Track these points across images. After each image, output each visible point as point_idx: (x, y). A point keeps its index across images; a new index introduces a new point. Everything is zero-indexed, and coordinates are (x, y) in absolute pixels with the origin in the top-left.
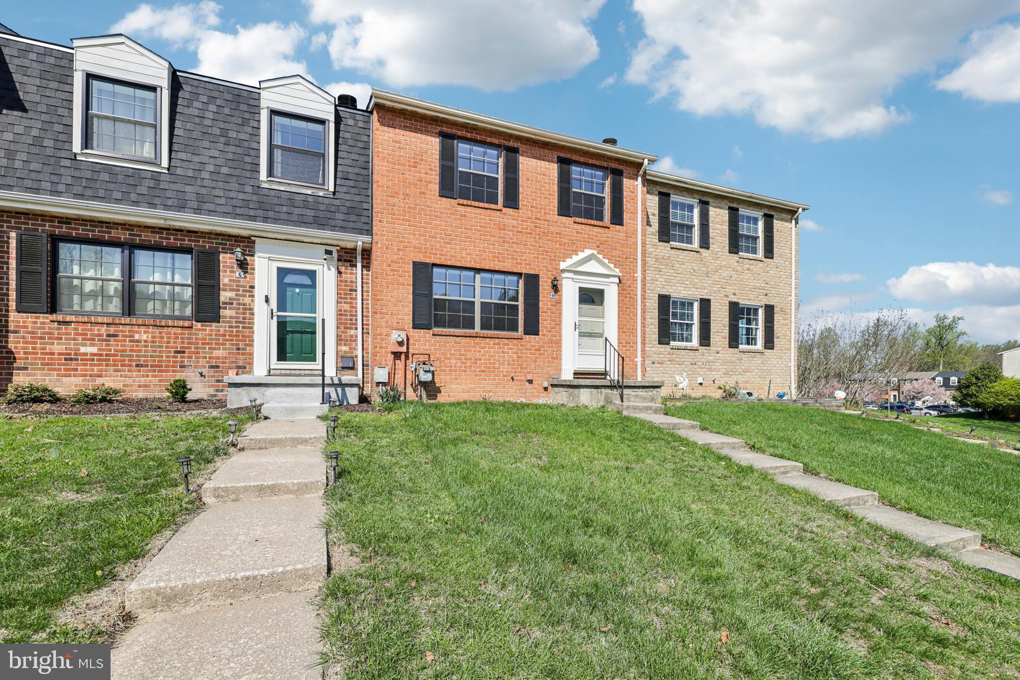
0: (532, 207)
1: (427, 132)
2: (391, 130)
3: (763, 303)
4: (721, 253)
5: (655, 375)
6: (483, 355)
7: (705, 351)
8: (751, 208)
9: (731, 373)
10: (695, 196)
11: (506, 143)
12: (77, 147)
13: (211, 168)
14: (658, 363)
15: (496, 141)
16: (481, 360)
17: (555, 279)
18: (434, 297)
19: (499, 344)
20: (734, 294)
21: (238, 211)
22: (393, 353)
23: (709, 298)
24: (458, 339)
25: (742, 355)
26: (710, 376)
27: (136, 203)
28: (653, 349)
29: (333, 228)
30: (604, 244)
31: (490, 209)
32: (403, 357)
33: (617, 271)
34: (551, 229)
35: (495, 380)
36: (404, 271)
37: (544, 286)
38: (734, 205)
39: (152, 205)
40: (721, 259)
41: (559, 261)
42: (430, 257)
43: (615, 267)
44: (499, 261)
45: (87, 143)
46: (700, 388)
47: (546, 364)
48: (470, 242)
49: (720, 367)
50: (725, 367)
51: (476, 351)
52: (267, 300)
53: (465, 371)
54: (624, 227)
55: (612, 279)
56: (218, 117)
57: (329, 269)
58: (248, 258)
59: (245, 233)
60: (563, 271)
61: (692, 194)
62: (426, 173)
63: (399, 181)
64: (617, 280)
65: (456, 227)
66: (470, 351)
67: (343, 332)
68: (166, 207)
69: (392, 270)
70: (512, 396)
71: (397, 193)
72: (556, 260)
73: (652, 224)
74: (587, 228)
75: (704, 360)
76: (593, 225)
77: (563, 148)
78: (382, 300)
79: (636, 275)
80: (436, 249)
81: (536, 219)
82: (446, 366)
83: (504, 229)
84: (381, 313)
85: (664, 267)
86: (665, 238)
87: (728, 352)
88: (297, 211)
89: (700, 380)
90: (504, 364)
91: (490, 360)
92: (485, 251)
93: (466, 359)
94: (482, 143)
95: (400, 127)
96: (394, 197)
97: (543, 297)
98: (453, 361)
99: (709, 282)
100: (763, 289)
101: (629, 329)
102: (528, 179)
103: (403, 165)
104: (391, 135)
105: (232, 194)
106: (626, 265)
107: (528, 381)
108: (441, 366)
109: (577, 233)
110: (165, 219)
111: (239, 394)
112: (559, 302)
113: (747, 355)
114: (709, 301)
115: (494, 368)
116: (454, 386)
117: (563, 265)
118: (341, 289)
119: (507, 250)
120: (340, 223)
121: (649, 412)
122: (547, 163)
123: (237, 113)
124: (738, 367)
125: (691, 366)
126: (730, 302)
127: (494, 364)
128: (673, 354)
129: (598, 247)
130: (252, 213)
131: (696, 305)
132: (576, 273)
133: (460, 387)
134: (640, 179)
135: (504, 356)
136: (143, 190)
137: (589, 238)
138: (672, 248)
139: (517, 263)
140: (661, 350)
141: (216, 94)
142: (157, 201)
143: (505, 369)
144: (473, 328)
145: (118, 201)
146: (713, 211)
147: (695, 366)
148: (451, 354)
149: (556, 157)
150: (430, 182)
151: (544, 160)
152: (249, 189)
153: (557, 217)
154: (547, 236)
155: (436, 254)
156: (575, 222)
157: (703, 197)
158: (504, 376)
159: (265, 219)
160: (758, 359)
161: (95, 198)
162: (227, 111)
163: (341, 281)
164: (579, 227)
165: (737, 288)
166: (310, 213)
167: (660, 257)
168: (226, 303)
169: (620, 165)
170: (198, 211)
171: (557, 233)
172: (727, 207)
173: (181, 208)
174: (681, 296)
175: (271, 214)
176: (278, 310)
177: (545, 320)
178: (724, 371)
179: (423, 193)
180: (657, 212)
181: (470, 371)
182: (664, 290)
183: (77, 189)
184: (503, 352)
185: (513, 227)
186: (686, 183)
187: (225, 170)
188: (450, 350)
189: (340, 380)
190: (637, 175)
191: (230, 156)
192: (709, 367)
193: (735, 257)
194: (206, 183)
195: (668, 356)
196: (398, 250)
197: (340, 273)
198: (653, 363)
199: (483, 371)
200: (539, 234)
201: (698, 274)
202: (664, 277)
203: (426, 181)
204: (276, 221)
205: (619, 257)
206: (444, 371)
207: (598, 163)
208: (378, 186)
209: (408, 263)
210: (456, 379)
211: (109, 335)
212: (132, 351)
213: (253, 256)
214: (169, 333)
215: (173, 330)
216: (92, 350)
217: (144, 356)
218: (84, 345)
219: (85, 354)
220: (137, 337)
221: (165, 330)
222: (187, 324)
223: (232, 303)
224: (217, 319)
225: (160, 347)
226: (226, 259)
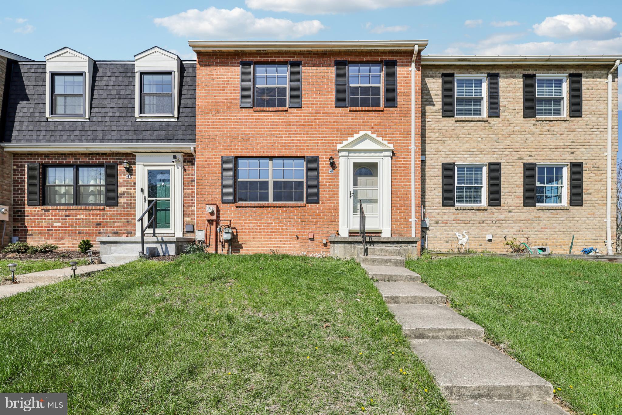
0: (313, 104)
1: (232, 64)
2: (207, 68)
3: (568, 162)
4: (514, 119)
5: (438, 233)
6: (274, 220)
7: (494, 211)
8: (553, 72)
9: (527, 230)
10: (483, 71)
11: (291, 59)
12: (47, 115)
13: (110, 114)
14: (442, 223)
15: (283, 60)
16: (272, 224)
17: (331, 158)
18: (239, 180)
19: (286, 211)
20: (530, 156)
21: (124, 138)
22: (208, 221)
23: (500, 162)
24: (255, 209)
25: (541, 213)
26: (501, 233)
27: (73, 141)
28: (436, 211)
29: (177, 140)
30: (378, 125)
31: (278, 111)
32: (214, 223)
33: (391, 147)
34: (329, 119)
35: (283, 238)
36: (216, 164)
37: (324, 164)
38: (531, 72)
39: (80, 140)
40: (514, 125)
41: (336, 143)
42: (234, 152)
43: (388, 143)
44: (285, 149)
45: (52, 111)
46: (489, 244)
47: (325, 226)
48: (263, 137)
49: (513, 224)
50: (519, 225)
51: (268, 217)
52: (142, 190)
53: (260, 232)
54: (399, 108)
55: (385, 153)
56: (116, 83)
57: (178, 168)
58: (133, 166)
59: (128, 151)
60: (339, 151)
61: (479, 70)
62: (231, 93)
63: (212, 102)
64: (390, 154)
65: (253, 128)
66: (264, 217)
67: (187, 209)
68: (87, 141)
69: (208, 164)
70: (297, 251)
71: (211, 110)
72: (334, 143)
73: (435, 103)
74: (362, 114)
75: (494, 219)
76: (368, 111)
77: (339, 53)
78: (202, 185)
79: (410, 148)
80: (238, 146)
81: (316, 113)
82: (246, 229)
83: (290, 125)
84: (201, 194)
85: (448, 139)
86: (449, 113)
87: (523, 211)
88: (156, 133)
89: (489, 237)
90: (290, 226)
91: (278, 223)
92: (275, 143)
93: (260, 223)
94: (273, 63)
95: (213, 65)
96: (209, 113)
97: (322, 173)
98: (251, 225)
99: (499, 147)
100: (568, 148)
101: (403, 194)
102: (309, 84)
103: (215, 90)
104: (207, 71)
105: (120, 128)
106: (400, 140)
107: (310, 239)
108: (242, 229)
109: (352, 119)
110: (87, 148)
111: (106, 248)
112: (337, 176)
113: (546, 213)
114: (499, 165)
115: (282, 229)
116: (252, 243)
117: (339, 146)
118: (186, 181)
119: (293, 140)
120: (180, 137)
121: (389, 264)
122: (326, 68)
123: (125, 79)
124: (536, 225)
125: (479, 225)
126: (524, 164)
127: (283, 226)
128: (458, 214)
129: (372, 128)
130: (131, 138)
131: (485, 170)
132: (350, 151)
133: (257, 243)
134: (413, 65)
135: (290, 221)
136: (77, 133)
137: (363, 122)
138: (456, 121)
139: (300, 149)
140: (445, 211)
141: (115, 70)
142: (83, 138)
143: (291, 230)
144: (268, 201)
145: (65, 141)
146: (503, 83)
147: (483, 225)
148: (249, 220)
149: (333, 62)
150: (234, 99)
151: (323, 66)
152: (129, 124)
153: (334, 109)
154: (326, 125)
155: (238, 149)
156: (350, 111)
157: (492, 70)
158: (290, 235)
159: (138, 140)
160: (562, 217)
161: (55, 141)
162: (120, 79)
163: (186, 175)
164: (354, 114)
165: (534, 150)
166: (163, 133)
167: (444, 131)
168: (121, 194)
169: (394, 56)
170: (102, 140)
171: (334, 122)
172: (521, 75)
173: (94, 140)
174: (467, 162)
175: (141, 137)
176: (148, 197)
177: (325, 191)
178: (518, 228)
179: (229, 107)
180: (440, 92)
181: (264, 232)
182: (448, 159)
183: (47, 137)
184: (289, 218)
185: (297, 122)
186: (469, 61)
187: (117, 114)
188: (249, 217)
189: (162, 239)
190: (411, 62)
191: (121, 105)
192: (499, 225)
193: (532, 121)
194: (108, 124)
195: (453, 216)
196: (212, 150)
197: (185, 170)
198: (437, 223)
199: (274, 232)
200: (318, 125)
201: (486, 142)
202: (448, 147)
203: (231, 99)
204: (143, 140)
205: (393, 134)
206: (245, 232)
207: (372, 59)
208: (199, 108)
209: (218, 158)
210: (254, 238)
211: (66, 216)
212: (76, 224)
213: (135, 164)
214: (94, 214)
215: (95, 212)
216: (59, 224)
217: (82, 227)
218: (55, 222)
219: (56, 227)
220: (78, 216)
221: (91, 212)
222: (101, 208)
223: (124, 194)
224: (117, 204)
225: (89, 222)
226: (121, 168)
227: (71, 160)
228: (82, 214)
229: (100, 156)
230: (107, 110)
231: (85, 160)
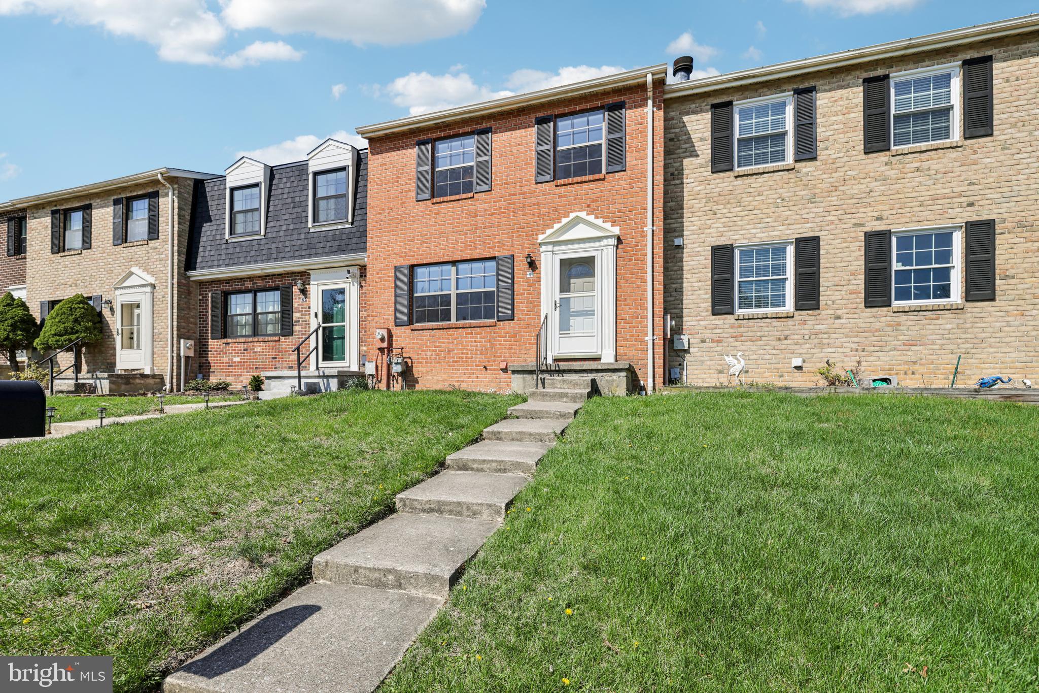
0: (506, 183)
1: (407, 147)
2: (380, 156)
3: (961, 221)
4: (845, 159)
6: (457, 346)
7: (807, 318)
8: (927, 63)
9: (872, 349)
10: (784, 87)
11: (478, 127)
12: (227, 237)
13: (284, 228)
14: (712, 341)
15: (468, 129)
16: (454, 350)
17: (529, 256)
18: (416, 295)
19: (472, 333)
20: (879, 218)
21: (297, 254)
22: (379, 349)
23: (817, 234)
24: (433, 332)
25: (903, 318)
26: (821, 355)
27: (249, 263)
28: (702, 323)
29: (350, 251)
30: (597, 201)
31: (462, 199)
32: (386, 352)
33: (616, 230)
34: (528, 201)
35: (468, 370)
36: (389, 277)
37: (521, 265)
38: (880, 72)
39: (256, 262)
40: (846, 168)
41: (537, 235)
42: (409, 260)
43: (612, 226)
44: (470, 249)
45: (232, 232)
46: (798, 373)
47: (523, 351)
48: (443, 237)
49: (845, 340)
50: (856, 339)
51: (449, 342)
52: (316, 315)
53: (439, 362)
54: (628, 172)
55: (605, 242)
56: (292, 190)
57: (353, 285)
58: (307, 286)
59: (302, 269)
60: (540, 244)
61: (778, 87)
62: (406, 184)
63: (385, 199)
64: (613, 241)
65: (431, 226)
66: (444, 343)
68: (262, 261)
69: (380, 278)
70: (485, 386)
71: (383, 209)
72: (534, 234)
73: (699, 153)
74: (573, 188)
75: (806, 332)
76: (581, 183)
77: (542, 106)
78: (373, 304)
79: (645, 229)
80: (414, 251)
81: (510, 195)
82: (422, 358)
83: (476, 216)
84: (372, 316)
85: (722, 207)
86: (722, 166)
87: (863, 315)
88: (329, 244)
89: (797, 362)
90: (476, 354)
91: (462, 350)
92: (457, 243)
93: (439, 351)
94: (457, 136)
95: (387, 151)
96: (380, 214)
97: (518, 278)
98: (429, 354)
99: (817, 210)
100: (960, 196)
101: (636, 300)
102: (501, 156)
103: (388, 183)
104: (380, 161)
105: (294, 243)
106: (630, 219)
107: (502, 369)
108: (418, 359)
109: (560, 197)
110: (262, 270)
111: (270, 384)
112: (538, 281)
113: (913, 317)
114: (816, 240)
115: (466, 358)
116: (430, 377)
117: (541, 238)
118: (363, 300)
119: (480, 236)
120: (354, 246)
121: (565, 399)
122: (523, 130)
123: (300, 183)
124: (889, 338)
125: (778, 342)
126: (866, 233)
127: (467, 354)
128: (740, 327)
129: (588, 206)
130: (303, 253)
131: (790, 251)
132: (555, 244)
133: (435, 377)
134: (650, 102)
135: (477, 346)
136: (253, 253)
137: (575, 199)
138: (736, 177)
139: (489, 248)
140: (717, 322)
141: (291, 174)
142: (259, 258)
143: (479, 358)
144: (449, 320)
145: (242, 263)
146: (823, 100)
147: (785, 342)
148: (427, 347)
149: (533, 120)
150: (410, 191)
151: (519, 129)
152: (303, 236)
153: (535, 186)
154: (523, 210)
155: (413, 256)
156: (557, 186)
157: (803, 83)
158: (477, 366)
159: (310, 256)
160: (948, 322)
161: (234, 264)
162: (295, 184)
163: (362, 293)
164: (562, 189)
165: (887, 207)
166: (337, 243)
167: (715, 194)
168: (296, 322)
169: (621, 95)
170: (276, 259)
171: (534, 205)
172: (861, 81)
173: (268, 260)
174: (756, 241)
175: (313, 251)
176: (324, 323)
177: (521, 303)
178: (854, 346)
179: (403, 203)
180: (708, 134)
181: (444, 362)
182: (722, 239)
183: (227, 262)
184: (475, 342)
185: (485, 210)
186: (754, 76)
187: (291, 227)
188: (427, 343)
189: (323, 373)
190: (646, 99)
191: (295, 216)
192: (816, 341)
193: (883, 157)
194: (282, 239)
195: (731, 330)
196: (384, 259)
197: (361, 287)
198: (703, 341)
199: (456, 362)
200: (513, 211)
201: (791, 203)
202: (722, 220)
203: (406, 191)
204: (316, 255)
205: (619, 211)
206: (421, 363)
207: (588, 106)
208: (370, 208)
209: (391, 269)
210: (432, 370)
211: (244, 350)
212: (254, 359)
213: (309, 284)
214: (269, 346)
215: (271, 344)
216: (237, 359)
217: (259, 362)
218: (235, 357)
219: (235, 362)
220: (256, 350)
221: (268, 344)
222: (277, 338)
223: (299, 321)
224: (291, 333)
225: (266, 355)
226: (296, 290)
227: (249, 285)
228: (260, 346)
229: (275, 278)
230: (281, 223)
231: (261, 283)
